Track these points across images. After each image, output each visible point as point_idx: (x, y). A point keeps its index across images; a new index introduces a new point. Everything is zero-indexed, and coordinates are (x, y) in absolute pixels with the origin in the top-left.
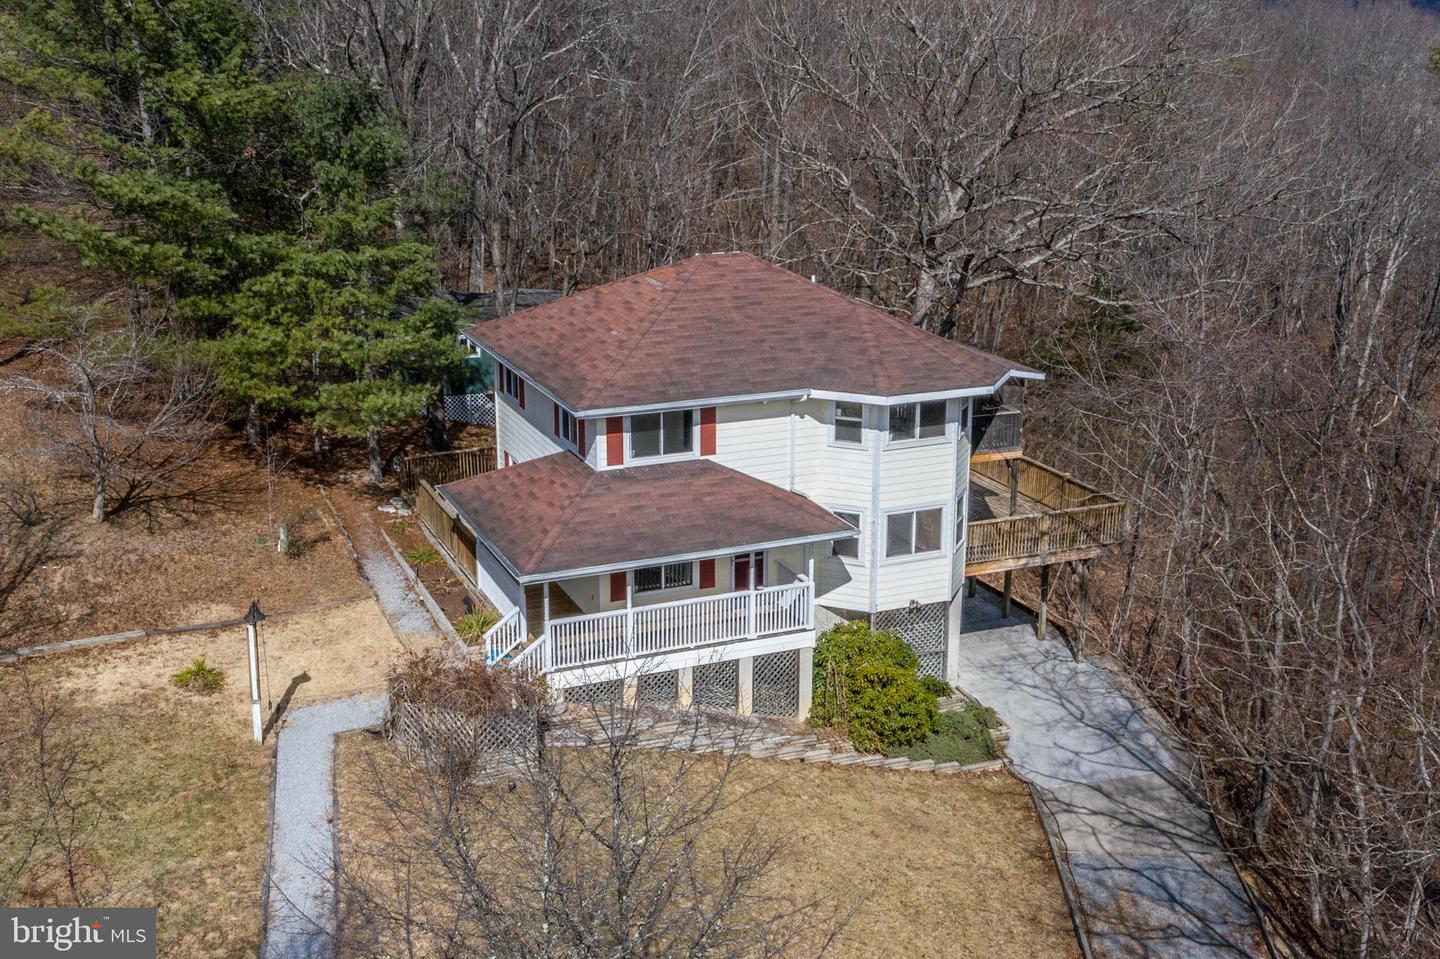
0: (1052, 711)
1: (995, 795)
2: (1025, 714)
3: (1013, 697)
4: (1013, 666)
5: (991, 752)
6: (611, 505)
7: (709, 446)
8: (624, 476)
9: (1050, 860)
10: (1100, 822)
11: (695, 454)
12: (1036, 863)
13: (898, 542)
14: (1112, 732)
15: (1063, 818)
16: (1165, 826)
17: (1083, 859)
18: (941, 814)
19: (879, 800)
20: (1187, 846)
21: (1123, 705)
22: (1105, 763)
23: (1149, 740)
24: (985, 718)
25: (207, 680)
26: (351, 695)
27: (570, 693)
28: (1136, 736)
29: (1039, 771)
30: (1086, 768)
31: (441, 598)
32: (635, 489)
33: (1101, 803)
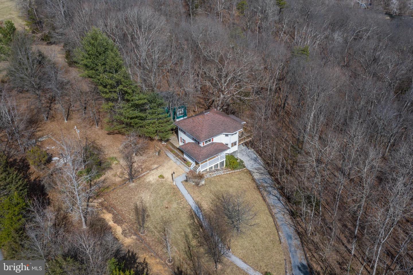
0: (249, 159)
1: (246, 172)
2: (245, 159)
3: (243, 157)
4: (242, 152)
5: (245, 167)
6: (204, 151)
7: (213, 141)
8: (205, 147)
9: (254, 180)
10: (257, 174)
11: (211, 142)
12: (253, 181)
13: (232, 146)
14: (255, 160)
15: (253, 174)
16: (264, 173)
17: (257, 179)
18: (242, 177)
19: (236, 177)
20: (266, 175)
21: (255, 156)
22: (256, 166)
23: (259, 161)
24: (242, 162)
25: (162, 177)
26: (179, 176)
27: (203, 171)
28: (258, 161)
29: (249, 168)
30: (254, 166)
31: (180, 158)
32: (206, 148)
33: (257, 171)
